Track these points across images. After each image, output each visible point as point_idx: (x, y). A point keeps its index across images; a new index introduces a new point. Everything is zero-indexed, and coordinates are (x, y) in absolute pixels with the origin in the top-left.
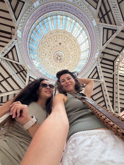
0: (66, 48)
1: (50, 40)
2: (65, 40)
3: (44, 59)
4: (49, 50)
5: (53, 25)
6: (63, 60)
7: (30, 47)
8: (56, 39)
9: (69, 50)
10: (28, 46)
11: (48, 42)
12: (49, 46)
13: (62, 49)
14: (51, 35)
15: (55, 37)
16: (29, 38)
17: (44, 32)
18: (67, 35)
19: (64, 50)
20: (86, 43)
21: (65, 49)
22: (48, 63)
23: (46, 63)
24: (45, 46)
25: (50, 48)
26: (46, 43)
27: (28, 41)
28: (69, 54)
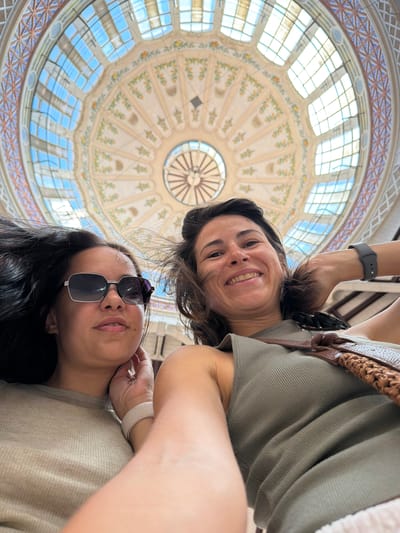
0: (229, 122)
1: (141, 86)
2: (223, 80)
3: (109, 192)
4: (136, 137)
5: (153, 13)
6: (215, 186)
7: (33, 132)
8: (174, 78)
9: (248, 128)
10: (23, 126)
11: (132, 98)
12: (134, 119)
13: (209, 127)
14: (143, 64)
15: (167, 73)
16: (28, 87)
17: (107, 49)
18: (229, 57)
19: (220, 132)
20: (341, 91)
21: (225, 130)
22: (134, 211)
23: (122, 211)
24: (115, 120)
25: (141, 127)
26: (120, 107)
27: (25, 101)
28: (249, 153)
